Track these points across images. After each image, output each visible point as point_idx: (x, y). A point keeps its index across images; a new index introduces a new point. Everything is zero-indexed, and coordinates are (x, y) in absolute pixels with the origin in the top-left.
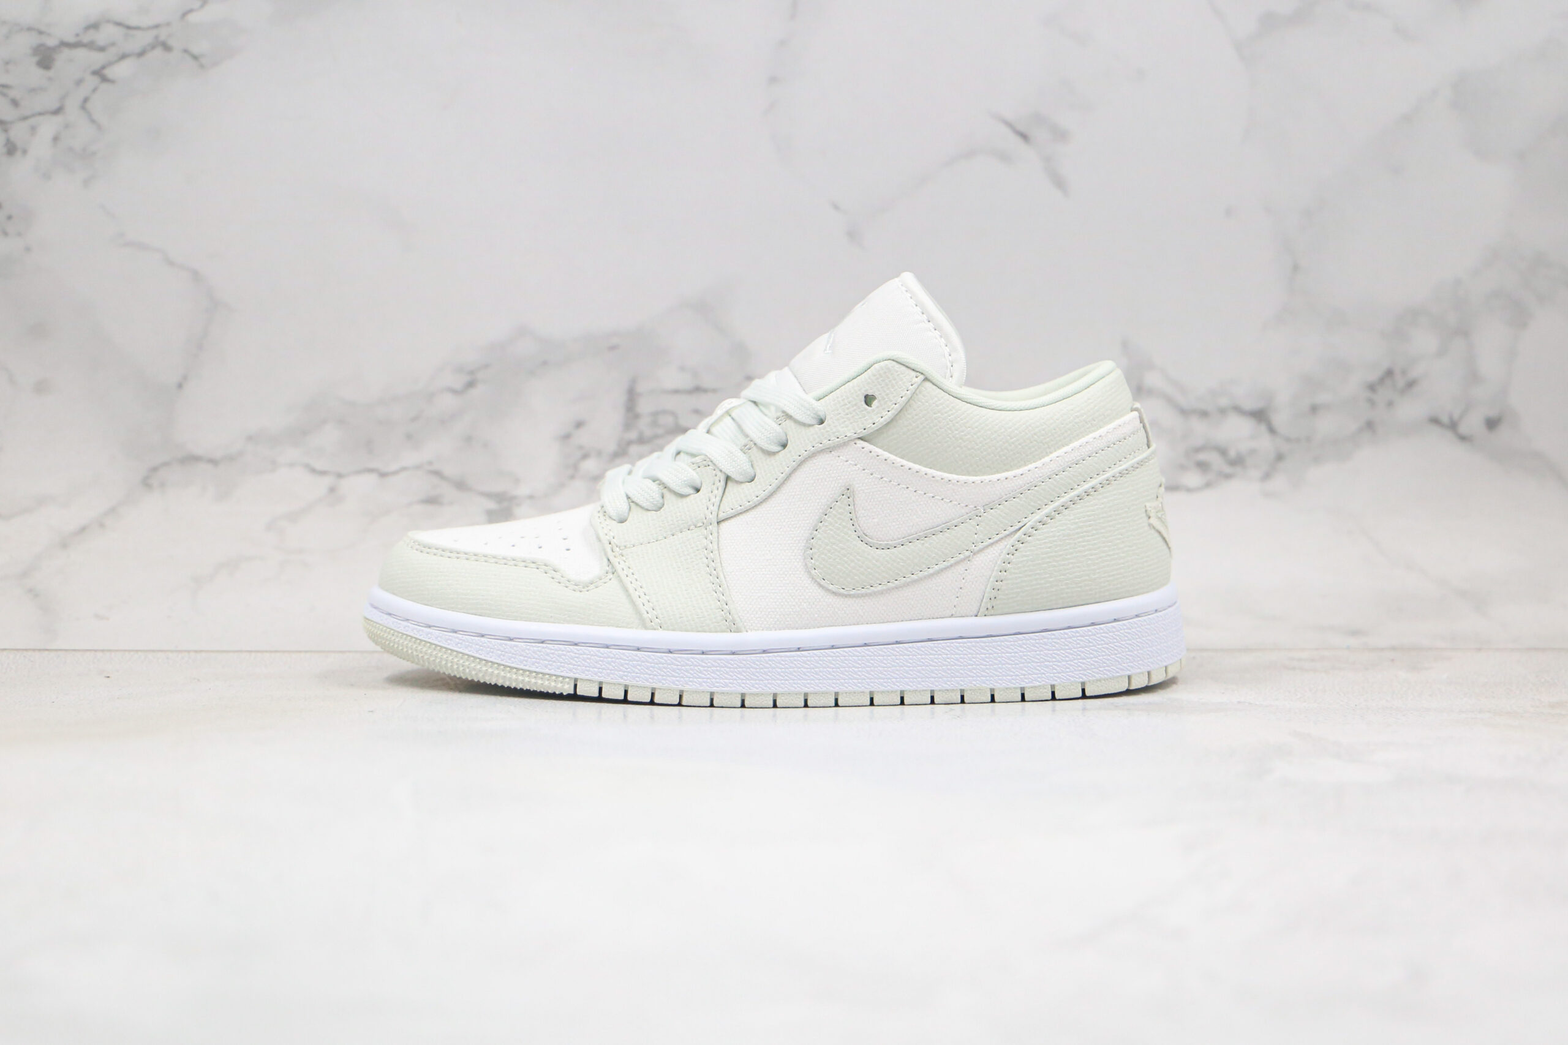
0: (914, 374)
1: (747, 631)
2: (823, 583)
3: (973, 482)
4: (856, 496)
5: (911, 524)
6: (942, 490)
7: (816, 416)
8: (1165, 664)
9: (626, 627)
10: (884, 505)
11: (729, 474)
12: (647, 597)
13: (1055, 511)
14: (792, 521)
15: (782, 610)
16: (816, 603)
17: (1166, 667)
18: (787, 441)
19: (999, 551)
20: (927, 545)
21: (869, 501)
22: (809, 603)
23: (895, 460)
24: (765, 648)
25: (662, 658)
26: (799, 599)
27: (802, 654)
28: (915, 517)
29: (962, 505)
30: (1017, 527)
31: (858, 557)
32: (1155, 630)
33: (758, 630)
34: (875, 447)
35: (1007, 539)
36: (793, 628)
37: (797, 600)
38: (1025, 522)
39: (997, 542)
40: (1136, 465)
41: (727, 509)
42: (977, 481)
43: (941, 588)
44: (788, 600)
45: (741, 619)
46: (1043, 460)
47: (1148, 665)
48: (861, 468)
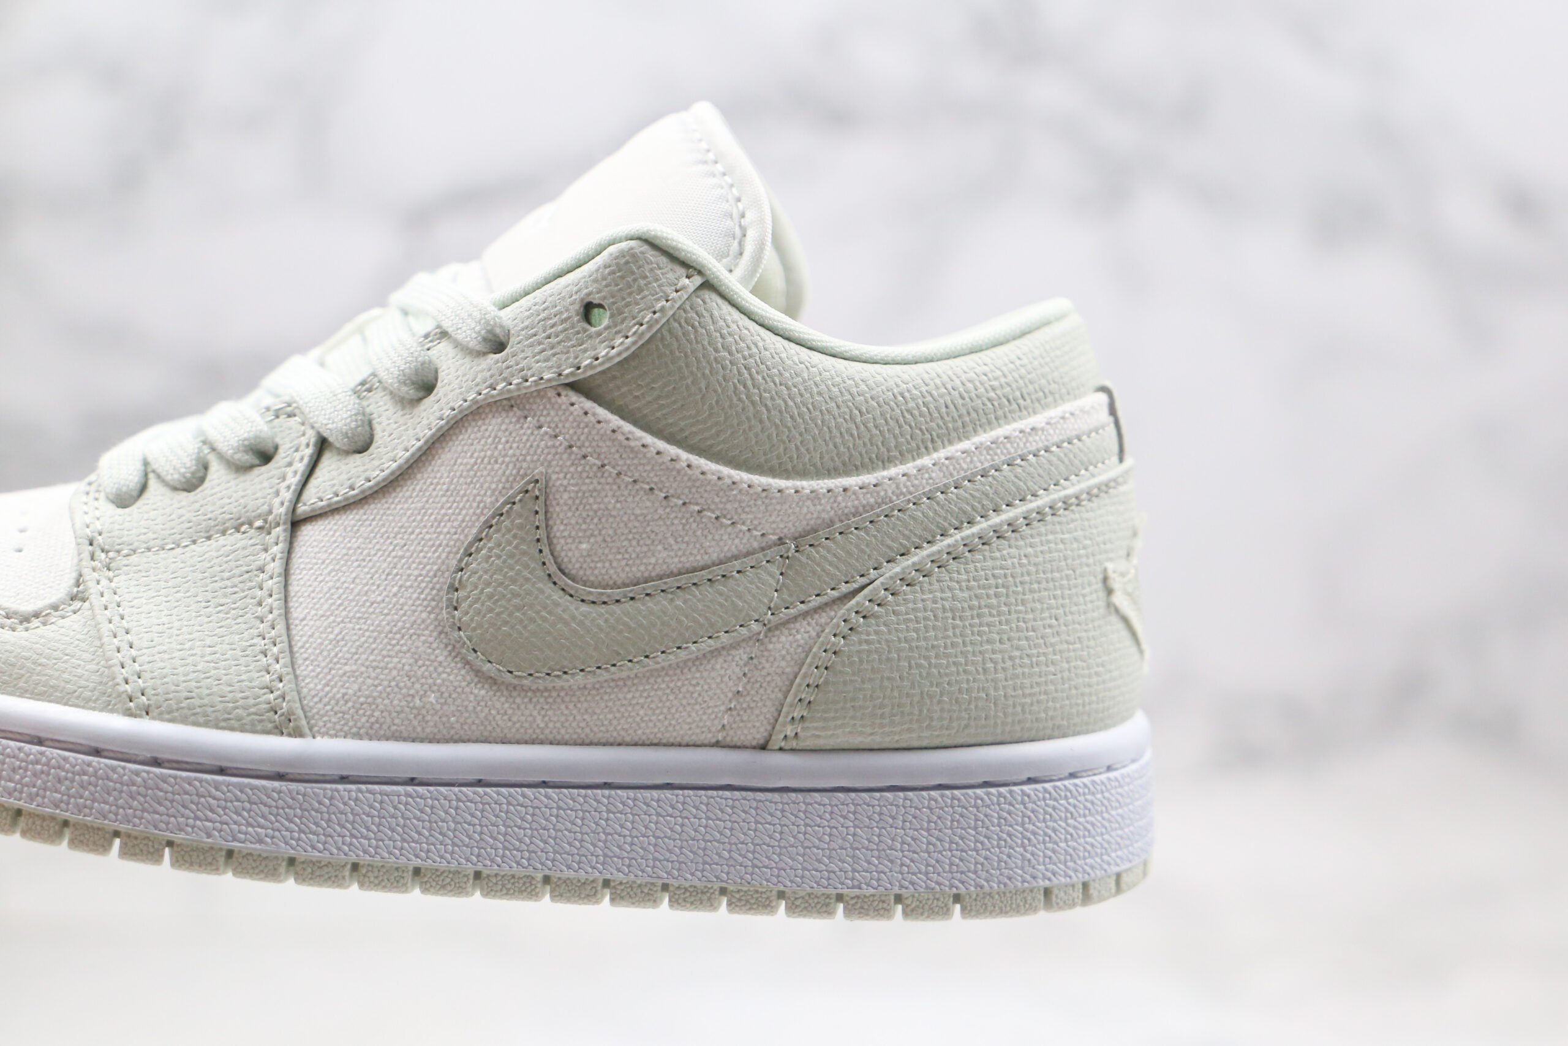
0: (681, 271)
1: (314, 737)
2: (471, 657)
3: (779, 491)
4: (551, 497)
5: (653, 560)
6: (717, 500)
7: (490, 336)
8: (1116, 869)
9: (83, 707)
10: (603, 520)
11: (325, 435)
12: (133, 652)
13: (932, 561)
14: (427, 533)
15: (386, 701)
16: (454, 696)
17: (1118, 876)
18: (436, 379)
19: (818, 628)
20: (679, 603)
21: (573, 509)
22: (442, 693)
23: (630, 432)
24: (345, 773)
25: (137, 774)
26: (422, 685)
27: (415, 791)
28: (660, 547)
29: (755, 533)
30: (855, 586)
31: (544, 613)
32: (1103, 804)
33: (336, 736)
34: (595, 405)
35: (835, 607)
36: (405, 740)
37: (417, 686)
38: (872, 577)
39: (816, 610)
40: (1095, 491)
41: (312, 499)
42: (787, 488)
43: (698, 688)
44: (402, 684)
45: (305, 712)
46: (919, 462)
47: (1084, 871)
48: (566, 444)
